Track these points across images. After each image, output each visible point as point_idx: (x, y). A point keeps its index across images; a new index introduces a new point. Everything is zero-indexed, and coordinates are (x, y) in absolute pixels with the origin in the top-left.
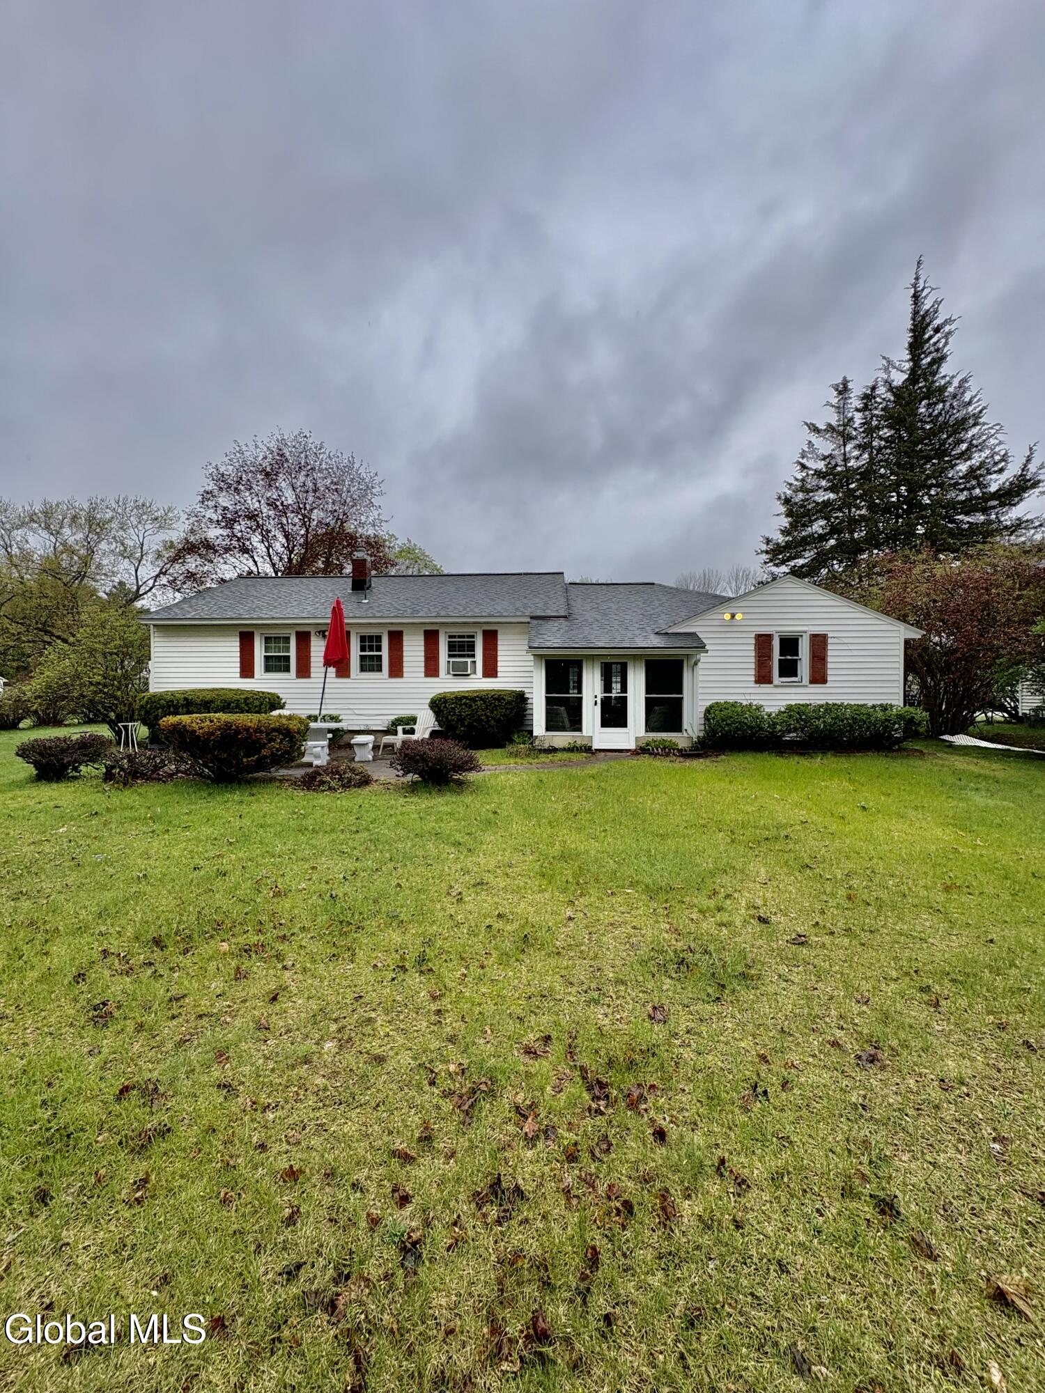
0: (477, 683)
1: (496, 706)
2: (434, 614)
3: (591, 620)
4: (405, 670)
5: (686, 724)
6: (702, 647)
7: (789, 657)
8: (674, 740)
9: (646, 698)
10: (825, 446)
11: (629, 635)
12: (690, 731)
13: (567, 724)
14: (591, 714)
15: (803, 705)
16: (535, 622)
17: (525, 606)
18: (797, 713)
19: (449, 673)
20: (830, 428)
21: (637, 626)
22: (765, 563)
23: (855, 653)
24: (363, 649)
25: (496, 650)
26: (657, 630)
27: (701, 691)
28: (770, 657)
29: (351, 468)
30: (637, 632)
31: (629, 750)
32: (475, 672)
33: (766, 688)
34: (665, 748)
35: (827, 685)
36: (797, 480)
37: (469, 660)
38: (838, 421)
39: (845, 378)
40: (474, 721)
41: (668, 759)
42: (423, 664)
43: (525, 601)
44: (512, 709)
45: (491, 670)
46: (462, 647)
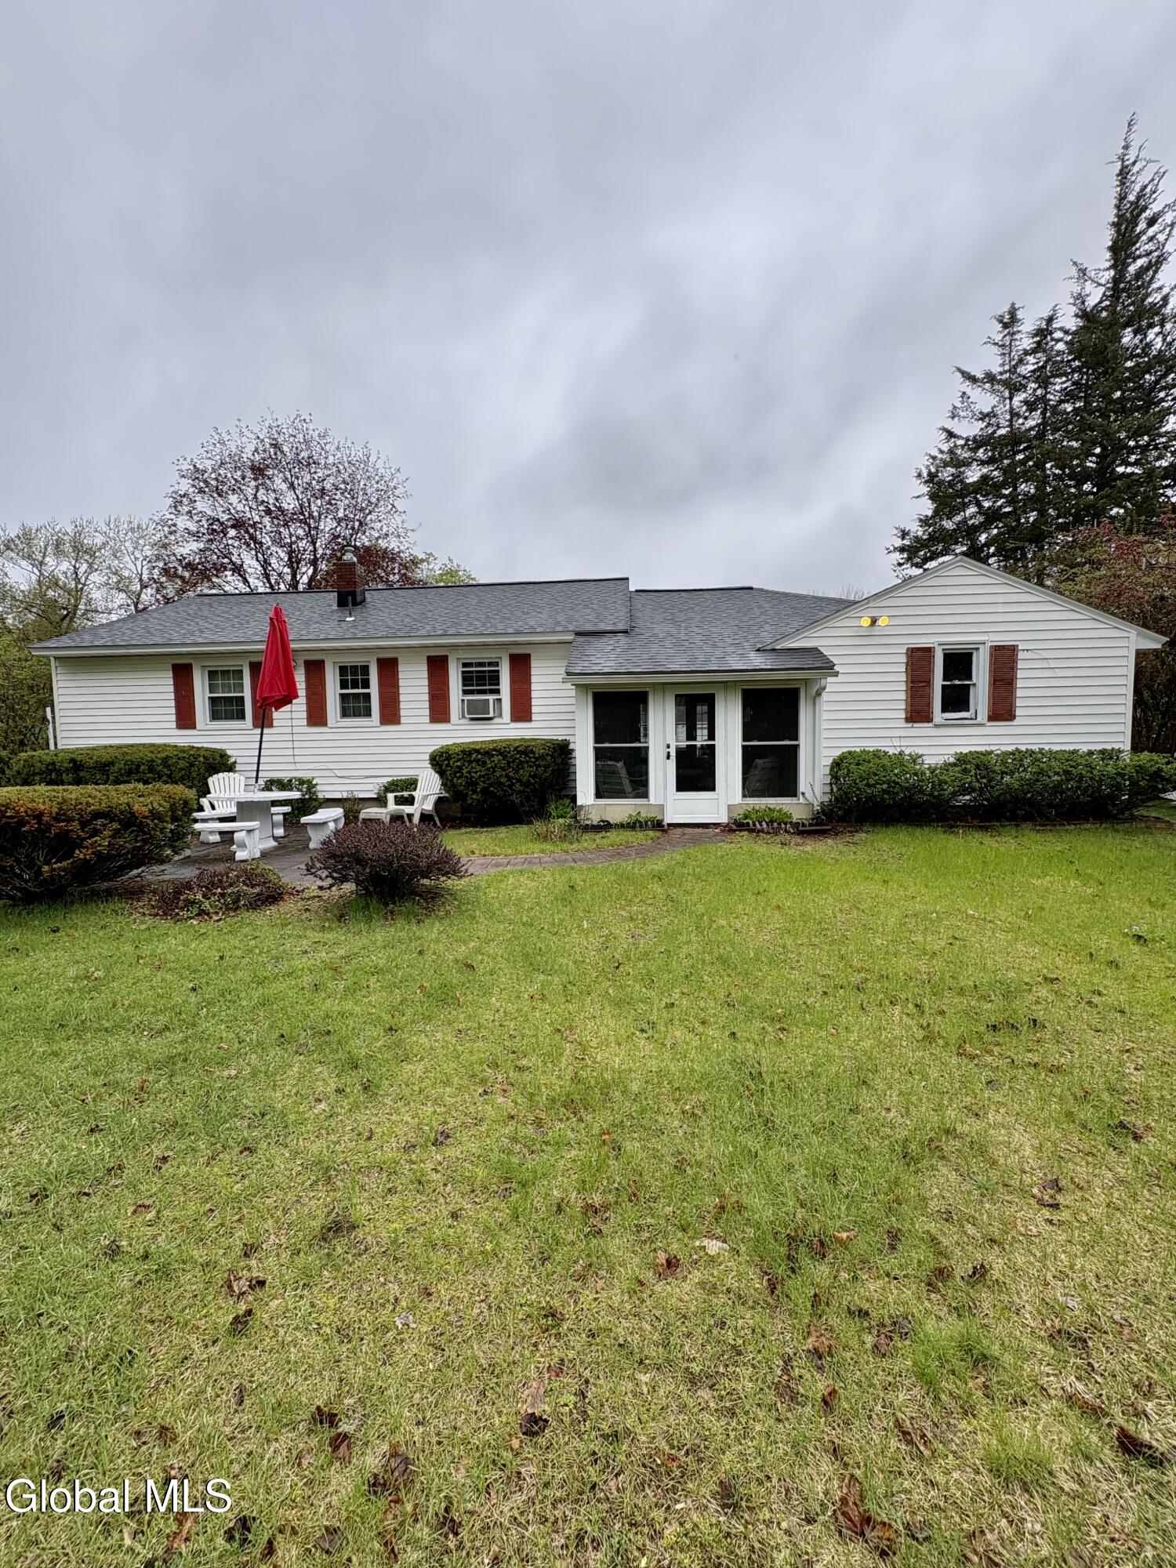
0: (503, 730)
1: (521, 762)
2: (439, 632)
3: (661, 635)
4: (402, 713)
5: (803, 785)
6: (828, 668)
7: (957, 682)
8: (785, 809)
9: (744, 747)
10: (984, 400)
11: (718, 653)
12: (809, 795)
13: (628, 787)
14: (662, 772)
15: (982, 754)
16: (581, 639)
17: (570, 620)
18: (974, 764)
19: (463, 717)
20: (990, 378)
21: (729, 641)
22: (900, 565)
23: (1059, 673)
24: (343, 685)
25: (529, 682)
26: (759, 646)
27: (825, 734)
28: (929, 683)
29: (366, 463)
30: (730, 650)
31: (716, 825)
32: (500, 715)
33: (922, 729)
34: (772, 821)
35: (1015, 722)
36: (942, 452)
37: (491, 698)
38: (1003, 365)
39: (1013, 304)
40: (490, 785)
41: (778, 839)
42: (427, 705)
43: (570, 613)
44: (547, 767)
45: (522, 711)
46: (480, 680)
